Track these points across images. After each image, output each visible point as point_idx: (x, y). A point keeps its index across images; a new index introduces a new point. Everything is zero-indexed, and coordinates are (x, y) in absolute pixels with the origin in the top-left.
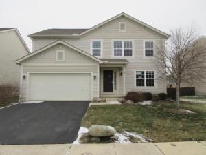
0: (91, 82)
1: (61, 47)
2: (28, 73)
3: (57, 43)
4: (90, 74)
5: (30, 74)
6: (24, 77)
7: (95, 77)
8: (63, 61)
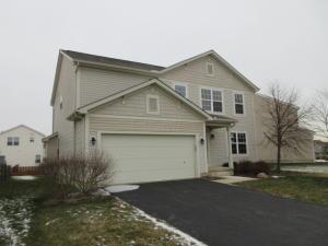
0: (195, 149)
1: (153, 90)
2: (100, 132)
3: (150, 82)
4: (194, 136)
5: (103, 134)
6: (93, 140)
7: (202, 140)
8: (158, 113)
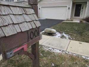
2: (41, 7)
4: (67, 6)
7: (69, 8)
